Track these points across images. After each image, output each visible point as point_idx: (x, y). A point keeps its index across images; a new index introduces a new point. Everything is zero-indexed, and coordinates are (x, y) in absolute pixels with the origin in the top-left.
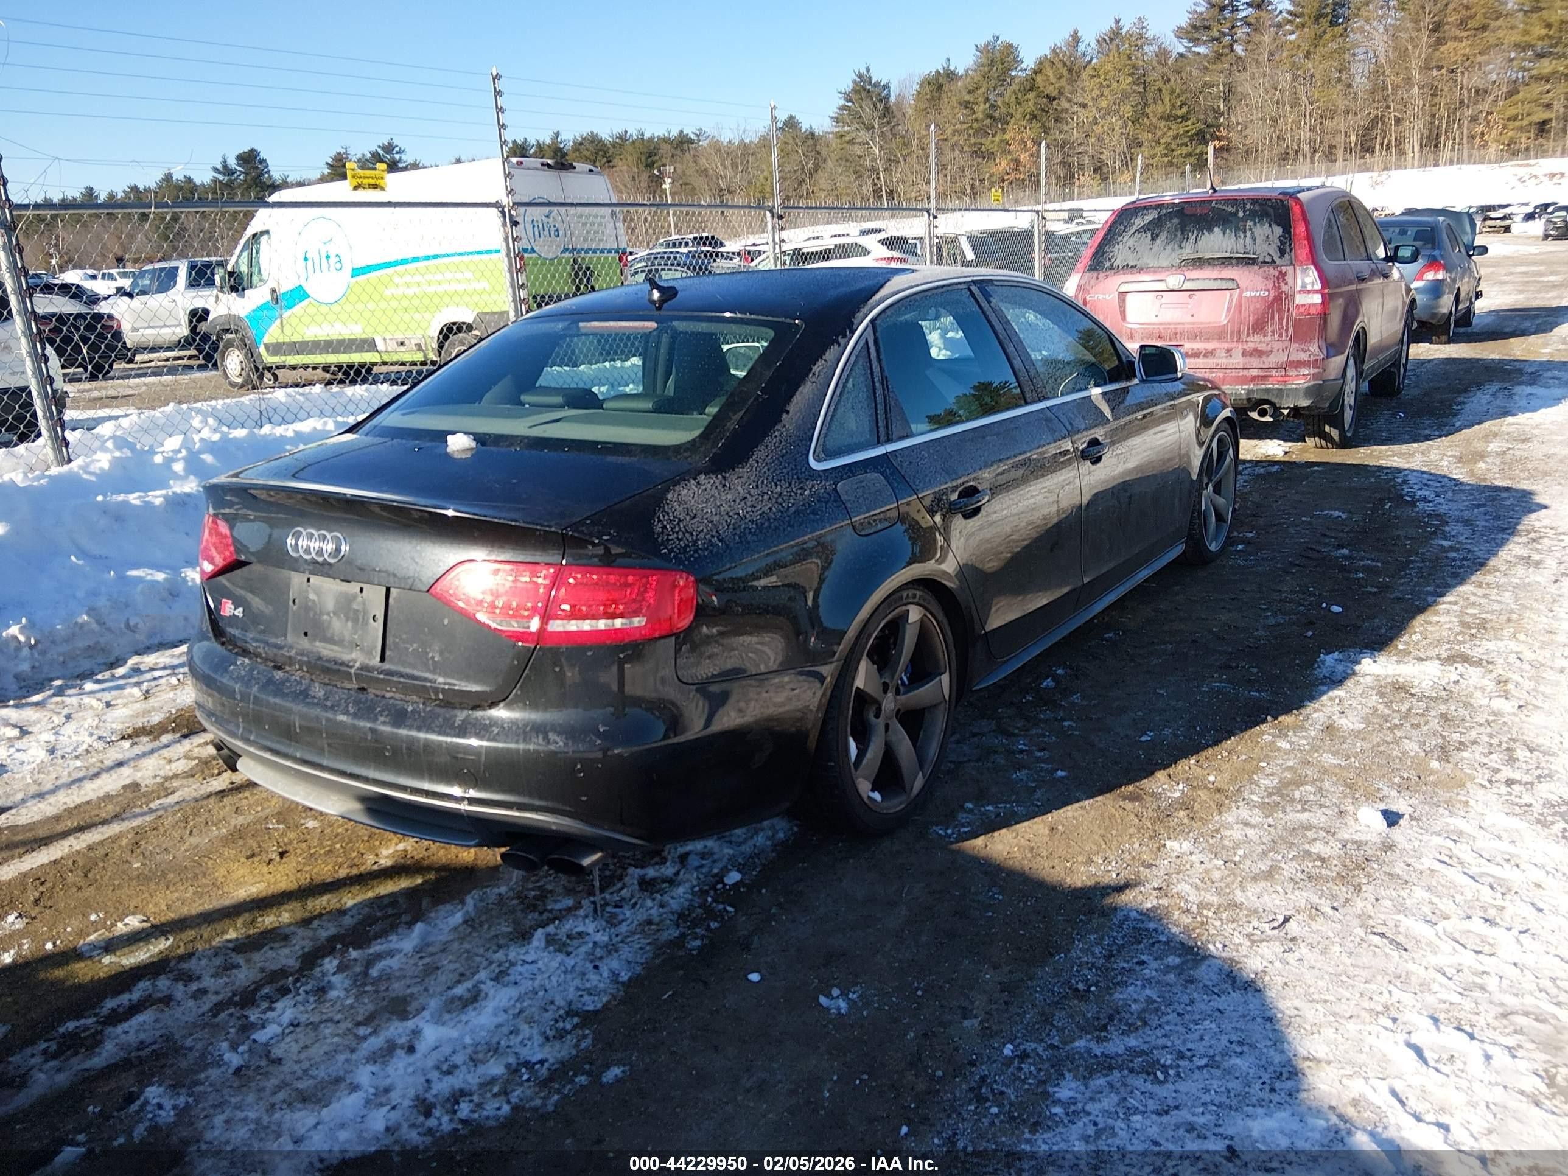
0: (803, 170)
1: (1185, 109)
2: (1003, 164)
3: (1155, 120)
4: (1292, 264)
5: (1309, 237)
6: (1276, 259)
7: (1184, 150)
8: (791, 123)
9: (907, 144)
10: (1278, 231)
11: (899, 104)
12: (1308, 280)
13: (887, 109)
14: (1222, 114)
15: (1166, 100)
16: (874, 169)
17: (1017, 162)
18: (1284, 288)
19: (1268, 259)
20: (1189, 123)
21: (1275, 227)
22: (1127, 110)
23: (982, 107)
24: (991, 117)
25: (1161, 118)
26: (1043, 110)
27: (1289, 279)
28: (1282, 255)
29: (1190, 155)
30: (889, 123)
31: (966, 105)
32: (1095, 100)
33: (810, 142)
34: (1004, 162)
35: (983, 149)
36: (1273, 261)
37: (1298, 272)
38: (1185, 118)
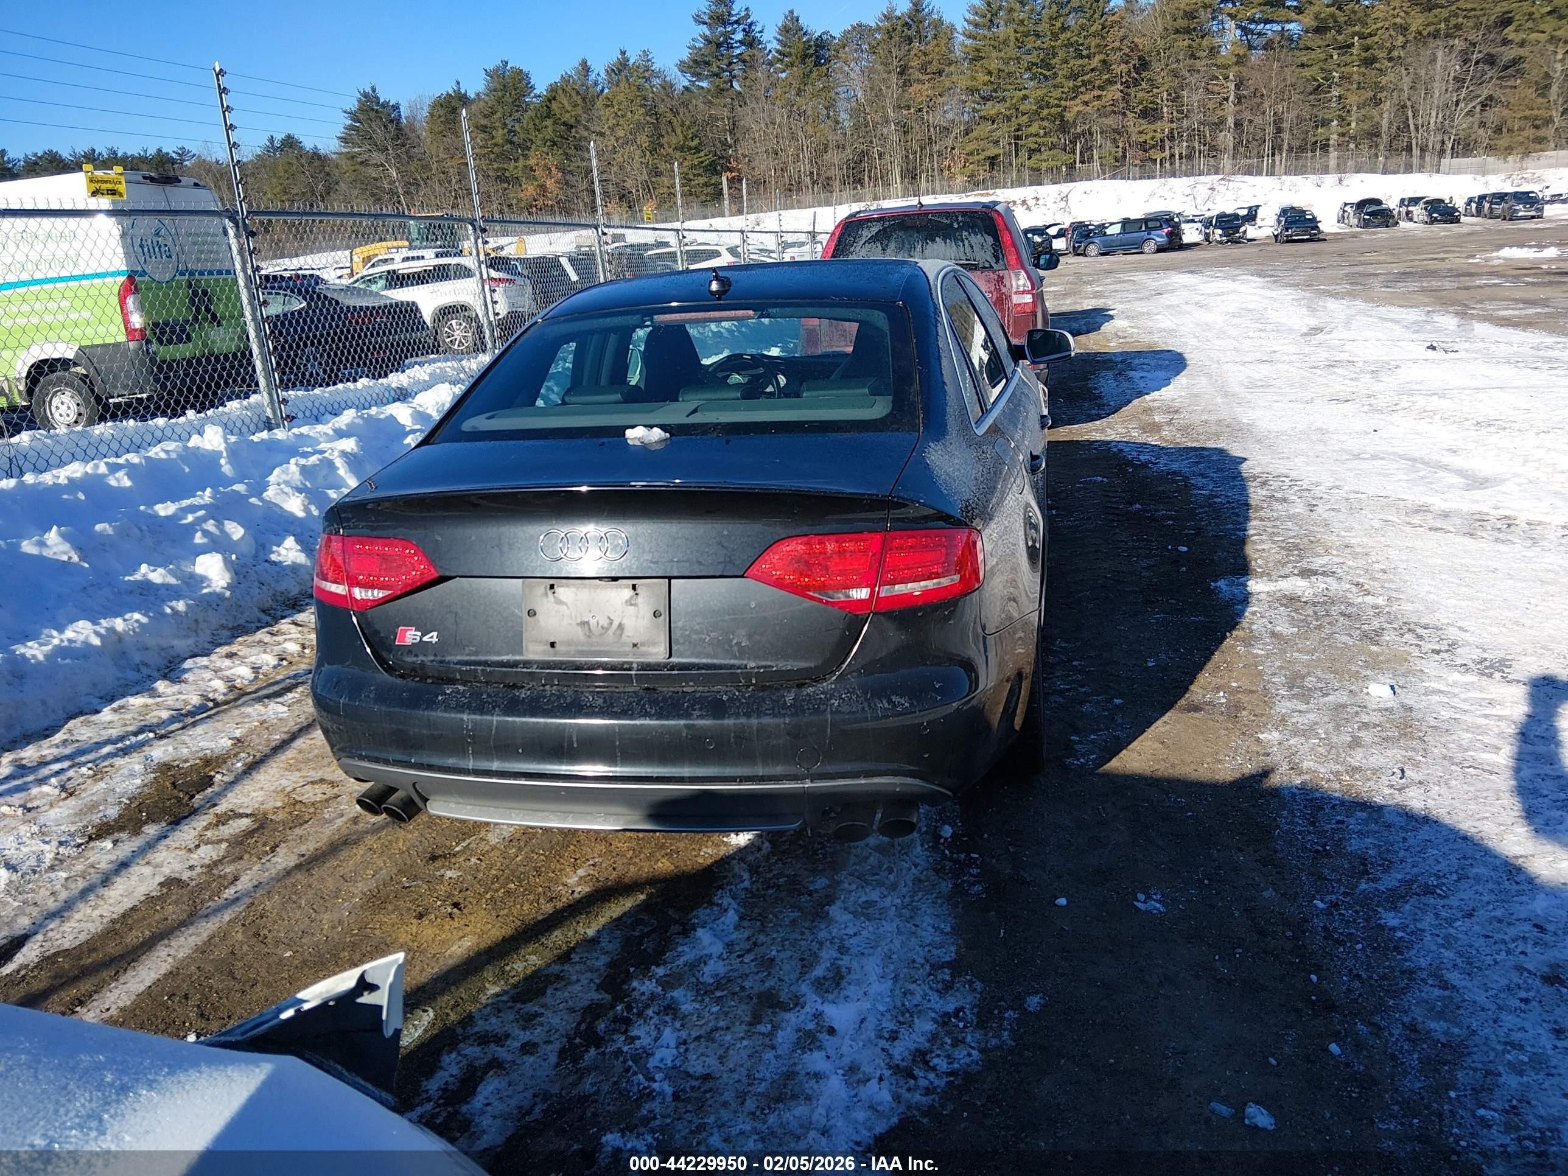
0: (313, 194)
1: (696, 142)
2: (530, 190)
3: (670, 151)
4: (1006, 269)
5: (1014, 245)
6: (993, 264)
7: (701, 180)
8: (290, 142)
9: (426, 167)
10: (990, 240)
11: (412, 127)
12: (1021, 282)
13: (399, 129)
14: (730, 147)
15: (679, 131)
16: (393, 193)
17: (543, 187)
18: (1004, 290)
19: (987, 265)
20: (702, 154)
21: (986, 236)
22: (643, 140)
23: (500, 131)
24: (511, 142)
25: (676, 148)
26: (562, 137)
27: (1006, 281)
28: (997, 262)
29: (706, 185)
30: (403, 145)
31: (484, 129)
32: (612, 129)
33: (316, 163)
34: (531, 189)
35: (507, 174)
36: (991, 267)
37: (1013, 276)
38: (697, 150)
